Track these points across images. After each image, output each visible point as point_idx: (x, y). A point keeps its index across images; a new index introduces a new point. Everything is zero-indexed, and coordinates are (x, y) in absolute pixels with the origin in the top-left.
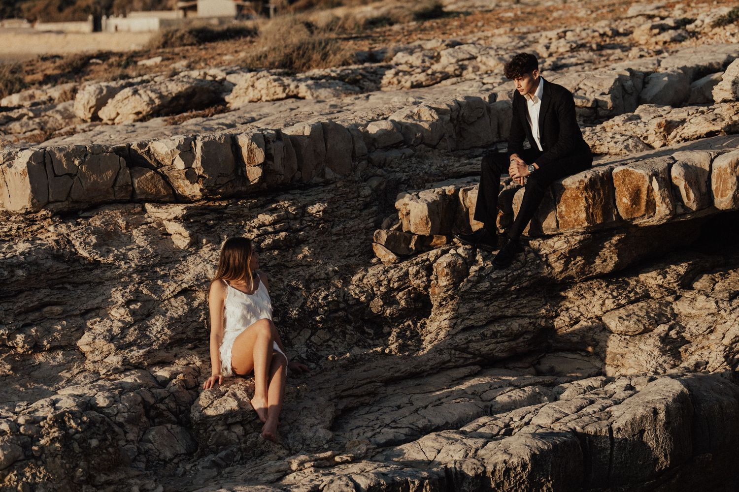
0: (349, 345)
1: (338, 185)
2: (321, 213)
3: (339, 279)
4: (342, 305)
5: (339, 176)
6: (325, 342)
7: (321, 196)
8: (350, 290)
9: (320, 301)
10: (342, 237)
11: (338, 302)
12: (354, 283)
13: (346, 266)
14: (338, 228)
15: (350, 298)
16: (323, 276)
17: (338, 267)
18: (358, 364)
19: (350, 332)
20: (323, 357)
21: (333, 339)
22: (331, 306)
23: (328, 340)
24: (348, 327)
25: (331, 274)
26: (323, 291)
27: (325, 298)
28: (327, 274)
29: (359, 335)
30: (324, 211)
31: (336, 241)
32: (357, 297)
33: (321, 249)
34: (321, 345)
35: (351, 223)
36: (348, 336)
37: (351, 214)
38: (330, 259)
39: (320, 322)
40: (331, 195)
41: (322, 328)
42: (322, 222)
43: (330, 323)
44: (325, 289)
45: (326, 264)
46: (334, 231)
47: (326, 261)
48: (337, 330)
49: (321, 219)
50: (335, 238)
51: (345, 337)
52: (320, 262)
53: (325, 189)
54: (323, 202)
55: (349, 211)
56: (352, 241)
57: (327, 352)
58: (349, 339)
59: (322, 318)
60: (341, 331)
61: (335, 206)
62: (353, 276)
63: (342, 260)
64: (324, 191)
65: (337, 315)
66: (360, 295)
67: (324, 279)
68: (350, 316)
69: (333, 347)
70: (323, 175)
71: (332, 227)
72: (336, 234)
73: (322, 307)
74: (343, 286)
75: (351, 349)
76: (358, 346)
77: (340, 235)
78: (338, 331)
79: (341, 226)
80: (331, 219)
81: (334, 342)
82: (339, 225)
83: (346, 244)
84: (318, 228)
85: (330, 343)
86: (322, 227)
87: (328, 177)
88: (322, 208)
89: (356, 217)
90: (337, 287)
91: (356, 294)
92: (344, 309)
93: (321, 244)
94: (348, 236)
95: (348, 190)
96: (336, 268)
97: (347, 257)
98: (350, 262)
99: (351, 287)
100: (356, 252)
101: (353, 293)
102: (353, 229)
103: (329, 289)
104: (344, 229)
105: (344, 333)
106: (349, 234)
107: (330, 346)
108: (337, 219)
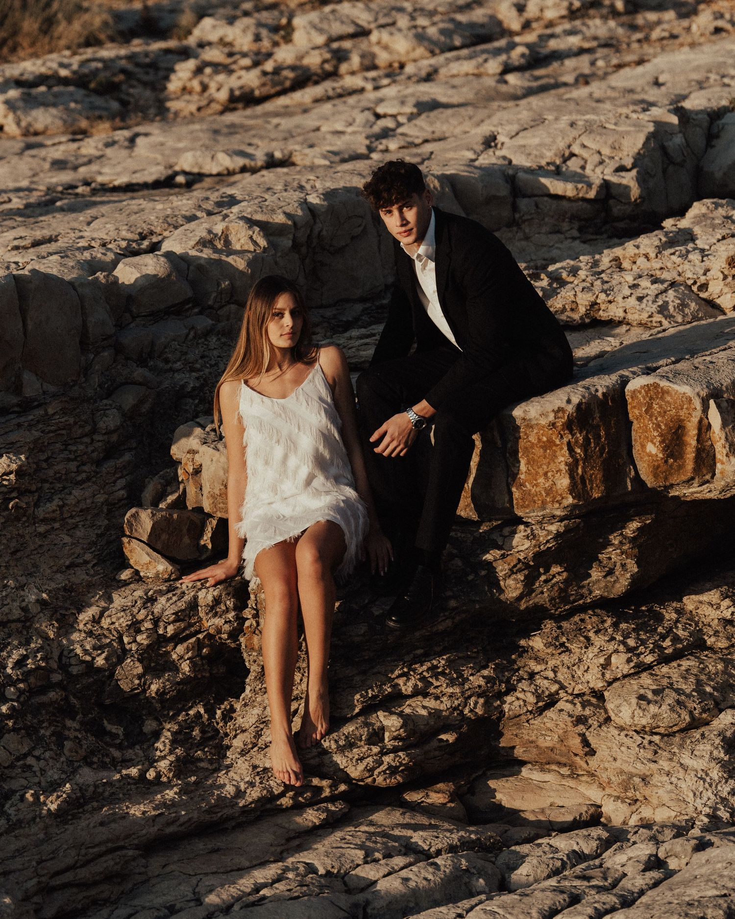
0: (70, 762)
1: (50, 411)
2: (12, 477)
3: (51, 619)
4: (56, 677)
5: (52, 389)
6: (18, 759)
7: (13, 437)
8: (72, 643)
9: (9, 671)
10: (57, 525)
11: (48, 671)
12: (81, 626)
13: (65, 589)
14: (52, 506)
15: (73, 661)
16: (17, 613)
17: (49, 593)
18: (88, 807)
19: (72, 734)
20: (14, 792)
21: (37, 753)
22: (32, 680)
23: (25, 756)
24: (69, 723)
25: (34, 609)
26: (17, 648)
27: (20, 663)
28: (24, 609)
29: (91, 738)
30: (19, 473)
31: (44, 535)
32: (88, 658)
33: (13, 553)
34: (12, 766)
35: (76, 493)
36: (68, 744)
37: (78, 472)
38: (30, 575)
39: (8, 717)
40: (36, 434)
41: (14, 730)
42: (14, 494)
43: (29, 717)
44: (21, 644)
45: (22, 587)
46: (41, 513)
47: (23, 579)
48: (45, 732)
49: (12, 489)
50: (42, 529)
51: (63, 746)
52: (11, 583)
53: (22, 419)
54: (17, 453)
55: (73, 466)
56: (79, 533)
57: (24, 782)
58: (70, 750)
59: (12, 708)
60: (53, 734)
61: (43, 457)
62: (80, 611)
63: (58, 576)
64: (19, 425)
65: (44, 699)
66: (95, 653)
67: (18, 620)
68: (73, 700)
69: (36, 769)
70: (18, 389)
71: (37, 505)
72: (44, 520)
73: (14, 683)
74: (58, 635)
75: (74, 772)
76: (90, 764)
77: (54, 520)
78: (48, 733)
79: (56, 502)
80: (34, 488)
81: (38, 758)
82: (50, 500)
83: (67, 539)
84: (7, 508)
85: (30, 761)
86: (16, 506)
87: (28, 392)
88: (14, 467)
89: (88, 479)
90: (46, 638)
91: (86, 652)
92: (60, 685)
93: (13, 544)
94: (70, 521)
95: (72, 420)
96: (44, 595)
97: (68, 567)
98: (73, 579)
99: (75, 636)
100: (88, 556)
101: (79, 651)
102: (83, 505)
103: (28, 642)
104: (61, 507)
105: (60, 738)
106: (72, 517)
107: (30, 767)
108: (47, 485)
